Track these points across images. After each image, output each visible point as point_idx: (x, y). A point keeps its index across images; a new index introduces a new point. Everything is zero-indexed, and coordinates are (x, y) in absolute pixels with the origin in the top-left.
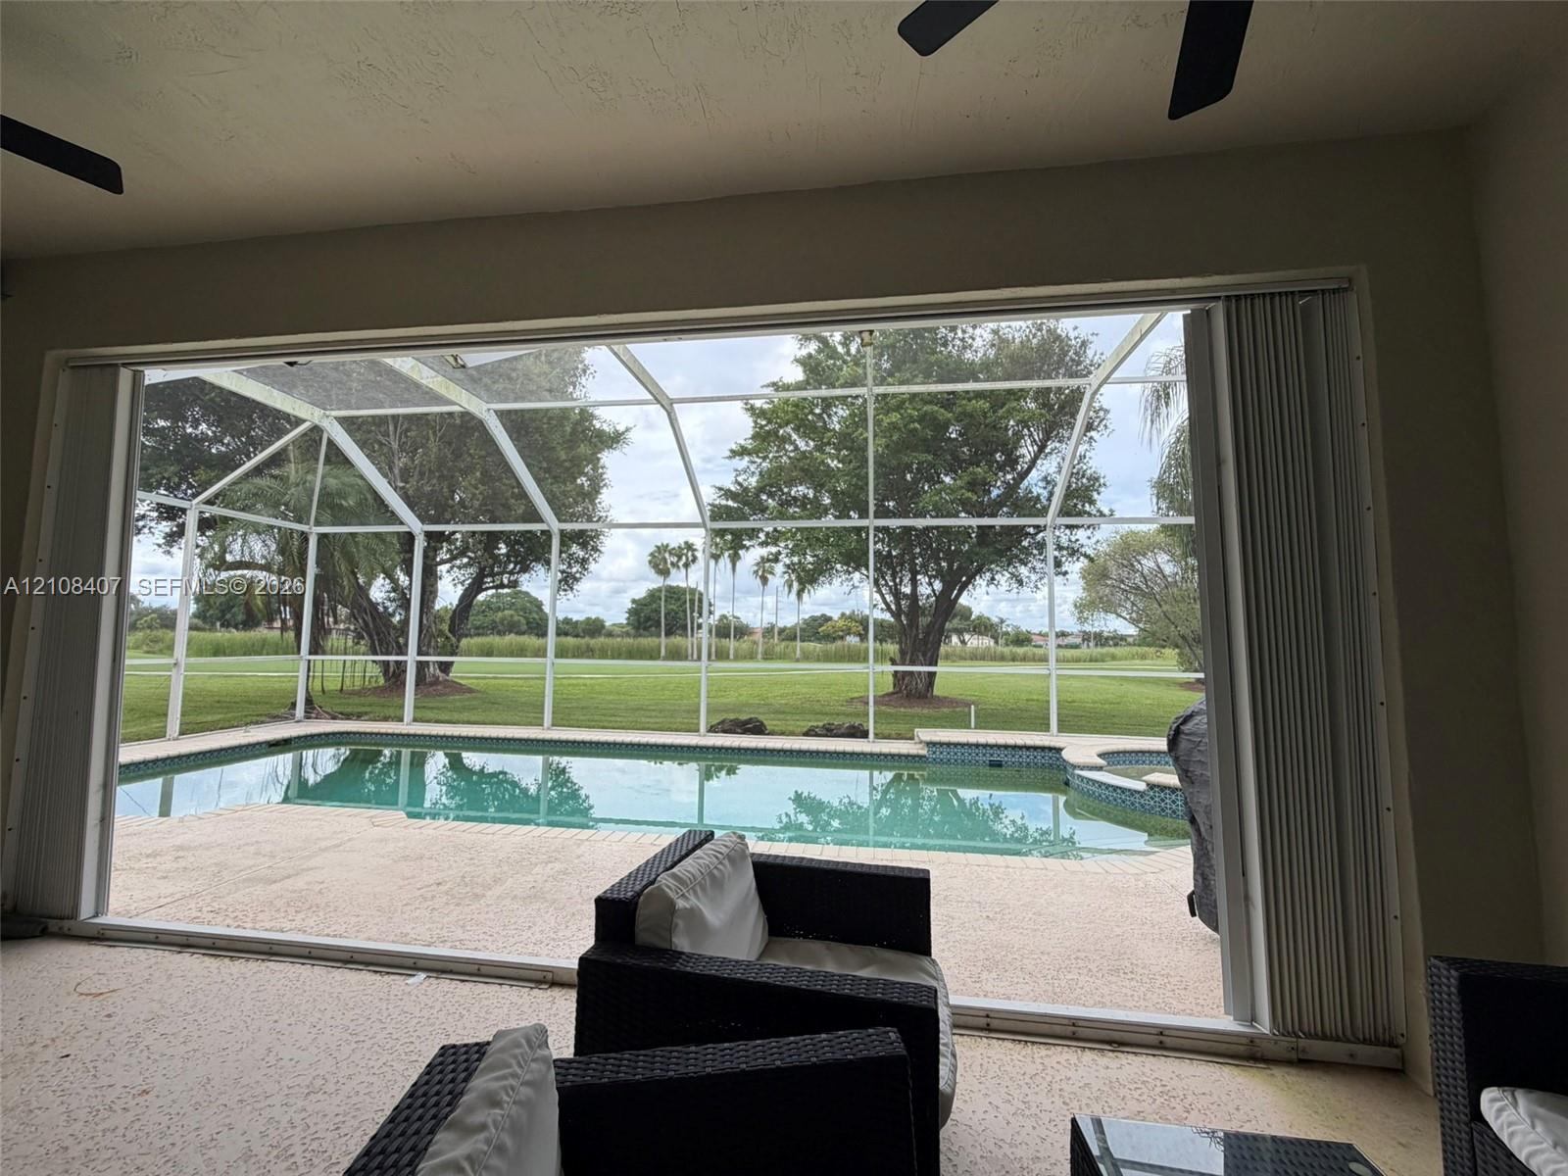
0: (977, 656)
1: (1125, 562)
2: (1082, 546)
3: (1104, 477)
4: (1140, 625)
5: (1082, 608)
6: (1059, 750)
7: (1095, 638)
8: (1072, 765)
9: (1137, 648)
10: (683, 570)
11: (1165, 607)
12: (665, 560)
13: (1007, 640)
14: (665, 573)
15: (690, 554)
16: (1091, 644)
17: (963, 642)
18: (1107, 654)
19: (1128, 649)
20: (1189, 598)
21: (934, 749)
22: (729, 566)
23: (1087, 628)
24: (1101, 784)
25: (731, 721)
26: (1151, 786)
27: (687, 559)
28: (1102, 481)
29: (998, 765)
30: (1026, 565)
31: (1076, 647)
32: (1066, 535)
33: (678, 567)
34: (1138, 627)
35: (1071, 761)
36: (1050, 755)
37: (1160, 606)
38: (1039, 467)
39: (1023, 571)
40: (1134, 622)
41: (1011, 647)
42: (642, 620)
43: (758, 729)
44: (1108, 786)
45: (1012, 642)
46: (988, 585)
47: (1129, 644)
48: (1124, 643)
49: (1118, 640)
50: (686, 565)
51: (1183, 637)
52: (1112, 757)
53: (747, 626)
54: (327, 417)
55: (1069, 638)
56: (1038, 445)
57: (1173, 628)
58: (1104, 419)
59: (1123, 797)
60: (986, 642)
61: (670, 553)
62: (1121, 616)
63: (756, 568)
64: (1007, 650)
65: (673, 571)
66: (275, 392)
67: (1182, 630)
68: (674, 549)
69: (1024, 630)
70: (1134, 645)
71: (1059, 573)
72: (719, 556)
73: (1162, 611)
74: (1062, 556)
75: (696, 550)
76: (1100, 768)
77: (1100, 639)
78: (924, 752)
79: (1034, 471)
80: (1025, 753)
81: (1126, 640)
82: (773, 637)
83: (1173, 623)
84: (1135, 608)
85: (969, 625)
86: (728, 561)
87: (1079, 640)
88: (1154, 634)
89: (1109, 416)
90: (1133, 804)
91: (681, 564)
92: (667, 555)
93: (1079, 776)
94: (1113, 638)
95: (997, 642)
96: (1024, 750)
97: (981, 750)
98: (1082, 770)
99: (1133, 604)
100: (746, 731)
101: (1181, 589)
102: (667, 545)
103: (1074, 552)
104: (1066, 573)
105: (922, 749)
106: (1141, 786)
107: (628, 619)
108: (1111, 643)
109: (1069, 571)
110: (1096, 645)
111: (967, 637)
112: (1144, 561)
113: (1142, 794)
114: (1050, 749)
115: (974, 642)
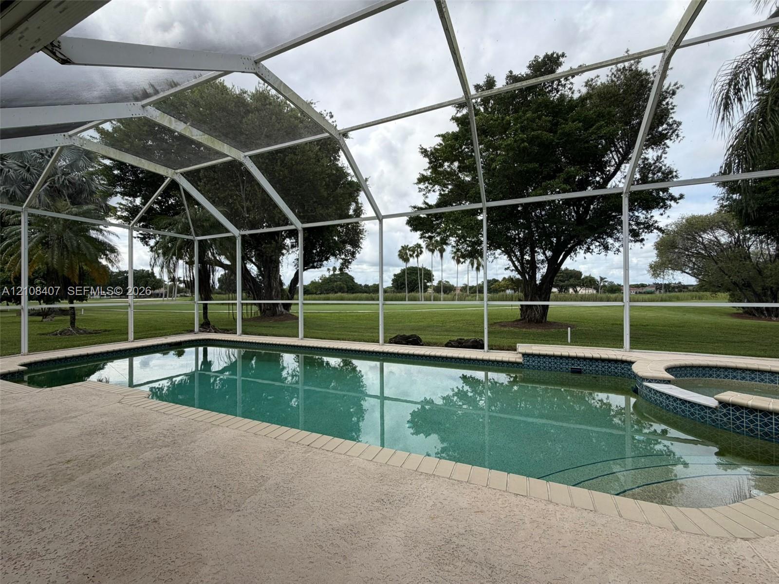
0: (584, 298)
1: (689, 237)
2: (656, 222)
3: (676, 172)
4: (700, 277)
5: (656, 269)
6: (631, 363)
7: (665, 287)
8: (641, 377)
9: (696, 293)
10: (416, 259)
11: (720, 265)
12: (406, 254)
13: (604, 290)
14: (406, 260)
15: (419, 250)
16: (662, 291)
17: (576, 291)
18: (674, 297)
19: (689, 293)
20: (741, 257)
21: (528, 359)
22: (439, 254)
23: (659, 281)
24: (668, 396)
25: (401, 336)
26: (724, 404)
27: (418, 252)
28: (674, 174)
29: (578, 372)
30: (611, 237)
31: (651, 293)
32: (643, 214)
33: (413, 257)
34: (698, 278)
35: (640, 374)
36: (623, 366)
37: (716, 263)
38: (622, 170)
39: (610, 241)
40: (694, 275)
41: (607, 294)
42: (399, 284)
43: (415, 341)
44: (676, 399)
45: (607, 291)
46: (585, 253)
47: (690, 291)
48: (686, 290)
49: (681, 288)
50: (417, 256)
51: (735, 283)
52: (679, 373)
53: (453, 286)
54: (177, 173)
55: (647, 288)
56: (621, 154)
57: (726, 277)
58: (676, 130)
59: (692, 410)
60: (591, 291)
61: (409, 250)
62: (685, 272)
63: (453, 255)
64: (604, 296)
65: (411, 259)
66: (143, 161)
67: (735, 279)
68: (411, 248)
69: (616, 284)
70: (693, 291)
71: (637, 241)
72: (434, 250)
73: (718, 267)
74: (640, 229)
75: (422, 248)
76: (668, 382)
77: (668, 288)
78: (521, 360)
79: (619, 173)
80: (600, 364)
81: (687, 288)
82: (467, 291)
83: (727, 275)
84: (696, 266)
85: (580, 282)
86: (438, 252)
87: (654, 289)
88: (710, 283)
89: (680, 127)
90: (702, 418)
91: (414, 255)
92: (407, 251)
93: (647, 387)
94: (677, 287)
95: (598, 292)
96: (600, 361)
97: (565, 361)
98: (650, 382)
99: (694, 264)
100: (408, 343)
101: (734, 251)
102: (408, 246)
103: (649, 227)
104: (642, 240)
105: (520, 358)
106: (711, 402)
107: (392, 284)
108: (676, 290)
109: (645, 238)
110: (666, 291)
111: (578, 289)
112: (705, 236)
113: (713, 410)
114: (623, 362)
115: (582, 291)
